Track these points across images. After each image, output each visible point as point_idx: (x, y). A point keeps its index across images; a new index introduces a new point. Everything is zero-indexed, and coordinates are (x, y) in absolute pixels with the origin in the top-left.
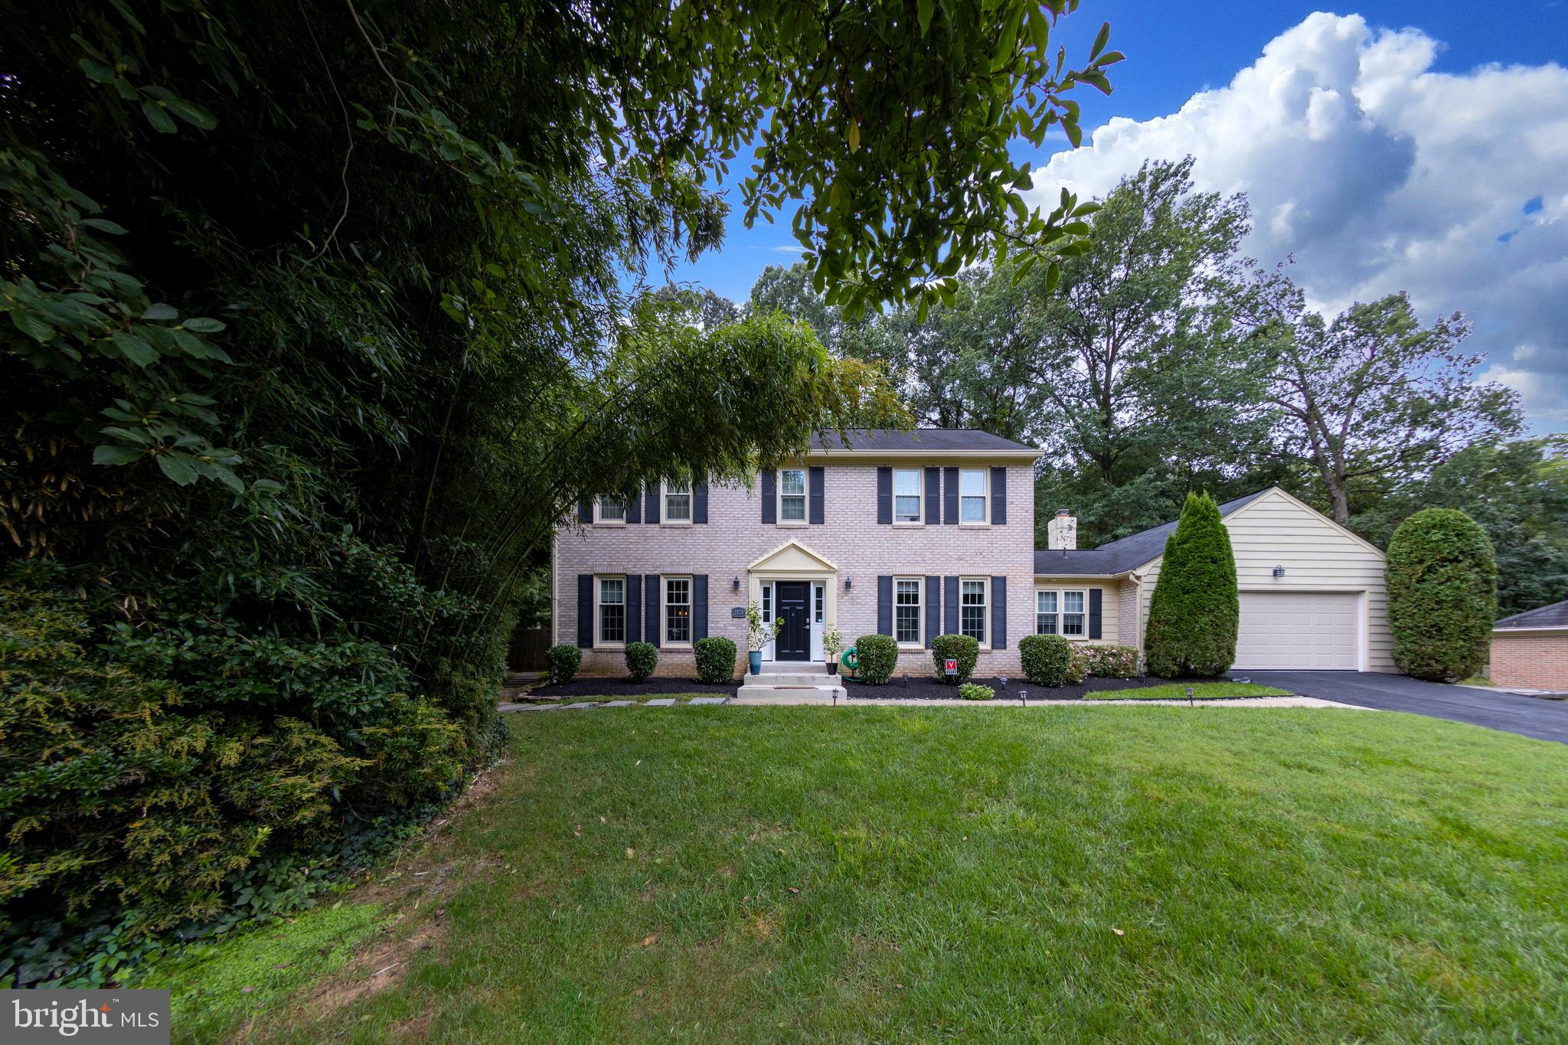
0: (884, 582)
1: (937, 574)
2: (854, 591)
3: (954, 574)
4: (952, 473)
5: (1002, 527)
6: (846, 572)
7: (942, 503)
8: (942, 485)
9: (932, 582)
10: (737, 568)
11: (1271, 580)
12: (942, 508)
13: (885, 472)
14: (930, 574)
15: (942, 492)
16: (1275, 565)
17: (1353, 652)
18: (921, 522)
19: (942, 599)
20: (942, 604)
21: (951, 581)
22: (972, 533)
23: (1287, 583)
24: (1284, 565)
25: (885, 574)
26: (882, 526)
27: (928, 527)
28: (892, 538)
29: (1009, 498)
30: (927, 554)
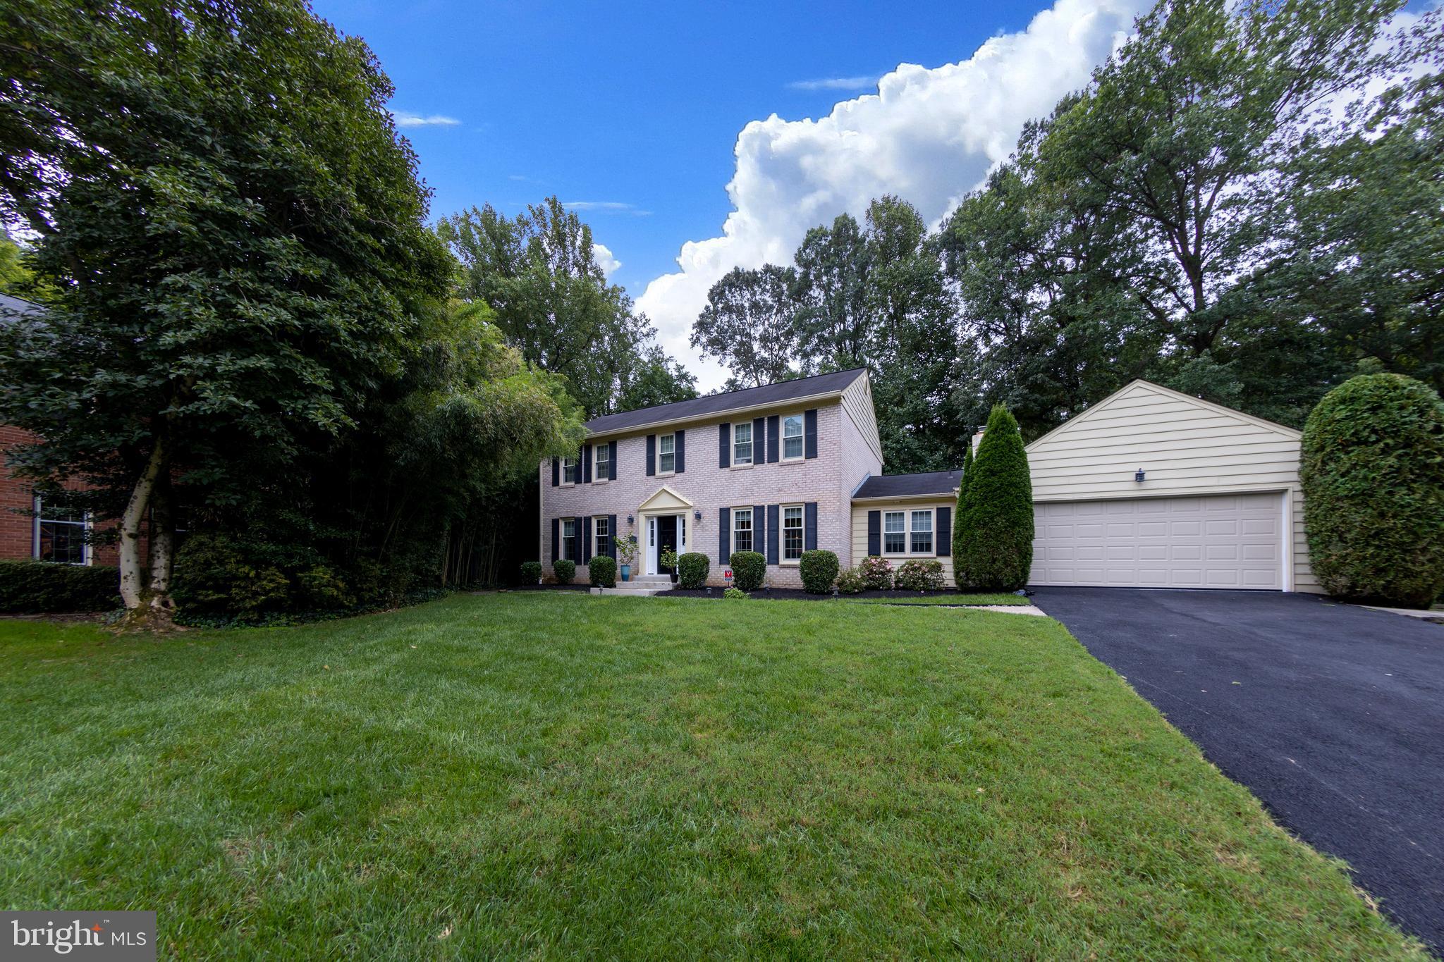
0: (725, 513)
1: (762, 504)
2: (704, 521)
3: (776, 503)
4: (774, 421)
5: (814, 460)
6: (700, 507)
7: (766, 446)
8: (766, 432)
9: (759, 510)
10: (632, 509)
11: (1133, 486)
12: (766, 450)
13: (725, 429)
14: (757, 504)
15: (766, 437)
16: (1136, 468)
17: (1276, 568)
18: (752, 464)
19: (766, 524)
20: (766, 528)
21: (774, 509)
22: (790, 467)
23: (1153, 487)
24: (1144, 467)
25: (725, 506)
26: (723, 470)
27: (756, 467)
28: (730, 478)
29: (819, 435)
30: (756, 489)
